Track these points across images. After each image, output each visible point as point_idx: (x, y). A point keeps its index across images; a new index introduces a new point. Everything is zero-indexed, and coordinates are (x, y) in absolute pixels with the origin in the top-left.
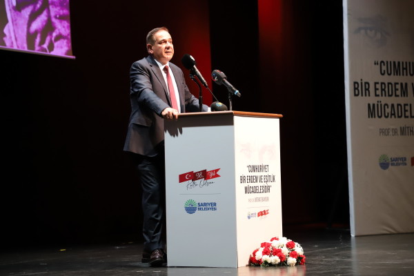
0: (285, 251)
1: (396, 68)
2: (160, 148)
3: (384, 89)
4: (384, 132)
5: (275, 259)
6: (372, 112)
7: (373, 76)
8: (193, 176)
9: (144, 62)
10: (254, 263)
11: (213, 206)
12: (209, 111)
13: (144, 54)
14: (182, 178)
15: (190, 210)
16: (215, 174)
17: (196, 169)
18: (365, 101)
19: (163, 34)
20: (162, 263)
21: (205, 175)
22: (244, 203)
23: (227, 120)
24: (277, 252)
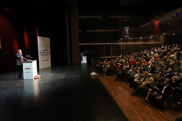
0: (39, 76)
1: (44, 50)
2: (22, 65)
3: (43, 53)
4: (43, 57)
5: (38, 78)
6: (42, 55)
7: (42, 51)
8: (27, 69)
9: (18, 54)
10: (35, 78)
11: (30, 72)
12: (29, 61)
13: (18, 53)
14: (25, 69)
15: (27, 73)
16: (30, 68)
17: (27, 68)
18: (41, 54)
19: (20, 51)
20: (23, 79)
21: (29, 68)
22: (34, 71)
23: (32, 62)
24: (38, 77)
